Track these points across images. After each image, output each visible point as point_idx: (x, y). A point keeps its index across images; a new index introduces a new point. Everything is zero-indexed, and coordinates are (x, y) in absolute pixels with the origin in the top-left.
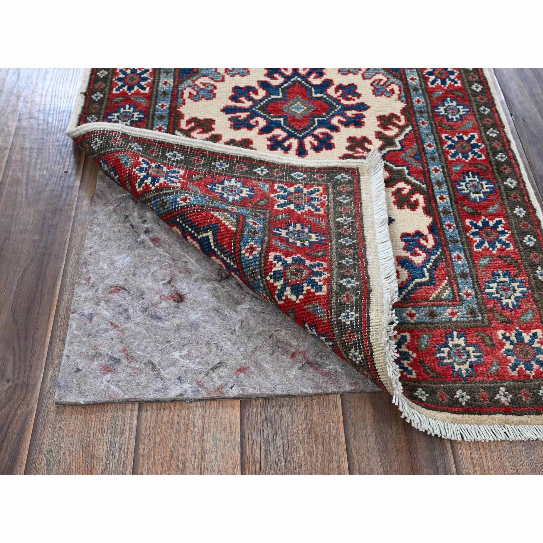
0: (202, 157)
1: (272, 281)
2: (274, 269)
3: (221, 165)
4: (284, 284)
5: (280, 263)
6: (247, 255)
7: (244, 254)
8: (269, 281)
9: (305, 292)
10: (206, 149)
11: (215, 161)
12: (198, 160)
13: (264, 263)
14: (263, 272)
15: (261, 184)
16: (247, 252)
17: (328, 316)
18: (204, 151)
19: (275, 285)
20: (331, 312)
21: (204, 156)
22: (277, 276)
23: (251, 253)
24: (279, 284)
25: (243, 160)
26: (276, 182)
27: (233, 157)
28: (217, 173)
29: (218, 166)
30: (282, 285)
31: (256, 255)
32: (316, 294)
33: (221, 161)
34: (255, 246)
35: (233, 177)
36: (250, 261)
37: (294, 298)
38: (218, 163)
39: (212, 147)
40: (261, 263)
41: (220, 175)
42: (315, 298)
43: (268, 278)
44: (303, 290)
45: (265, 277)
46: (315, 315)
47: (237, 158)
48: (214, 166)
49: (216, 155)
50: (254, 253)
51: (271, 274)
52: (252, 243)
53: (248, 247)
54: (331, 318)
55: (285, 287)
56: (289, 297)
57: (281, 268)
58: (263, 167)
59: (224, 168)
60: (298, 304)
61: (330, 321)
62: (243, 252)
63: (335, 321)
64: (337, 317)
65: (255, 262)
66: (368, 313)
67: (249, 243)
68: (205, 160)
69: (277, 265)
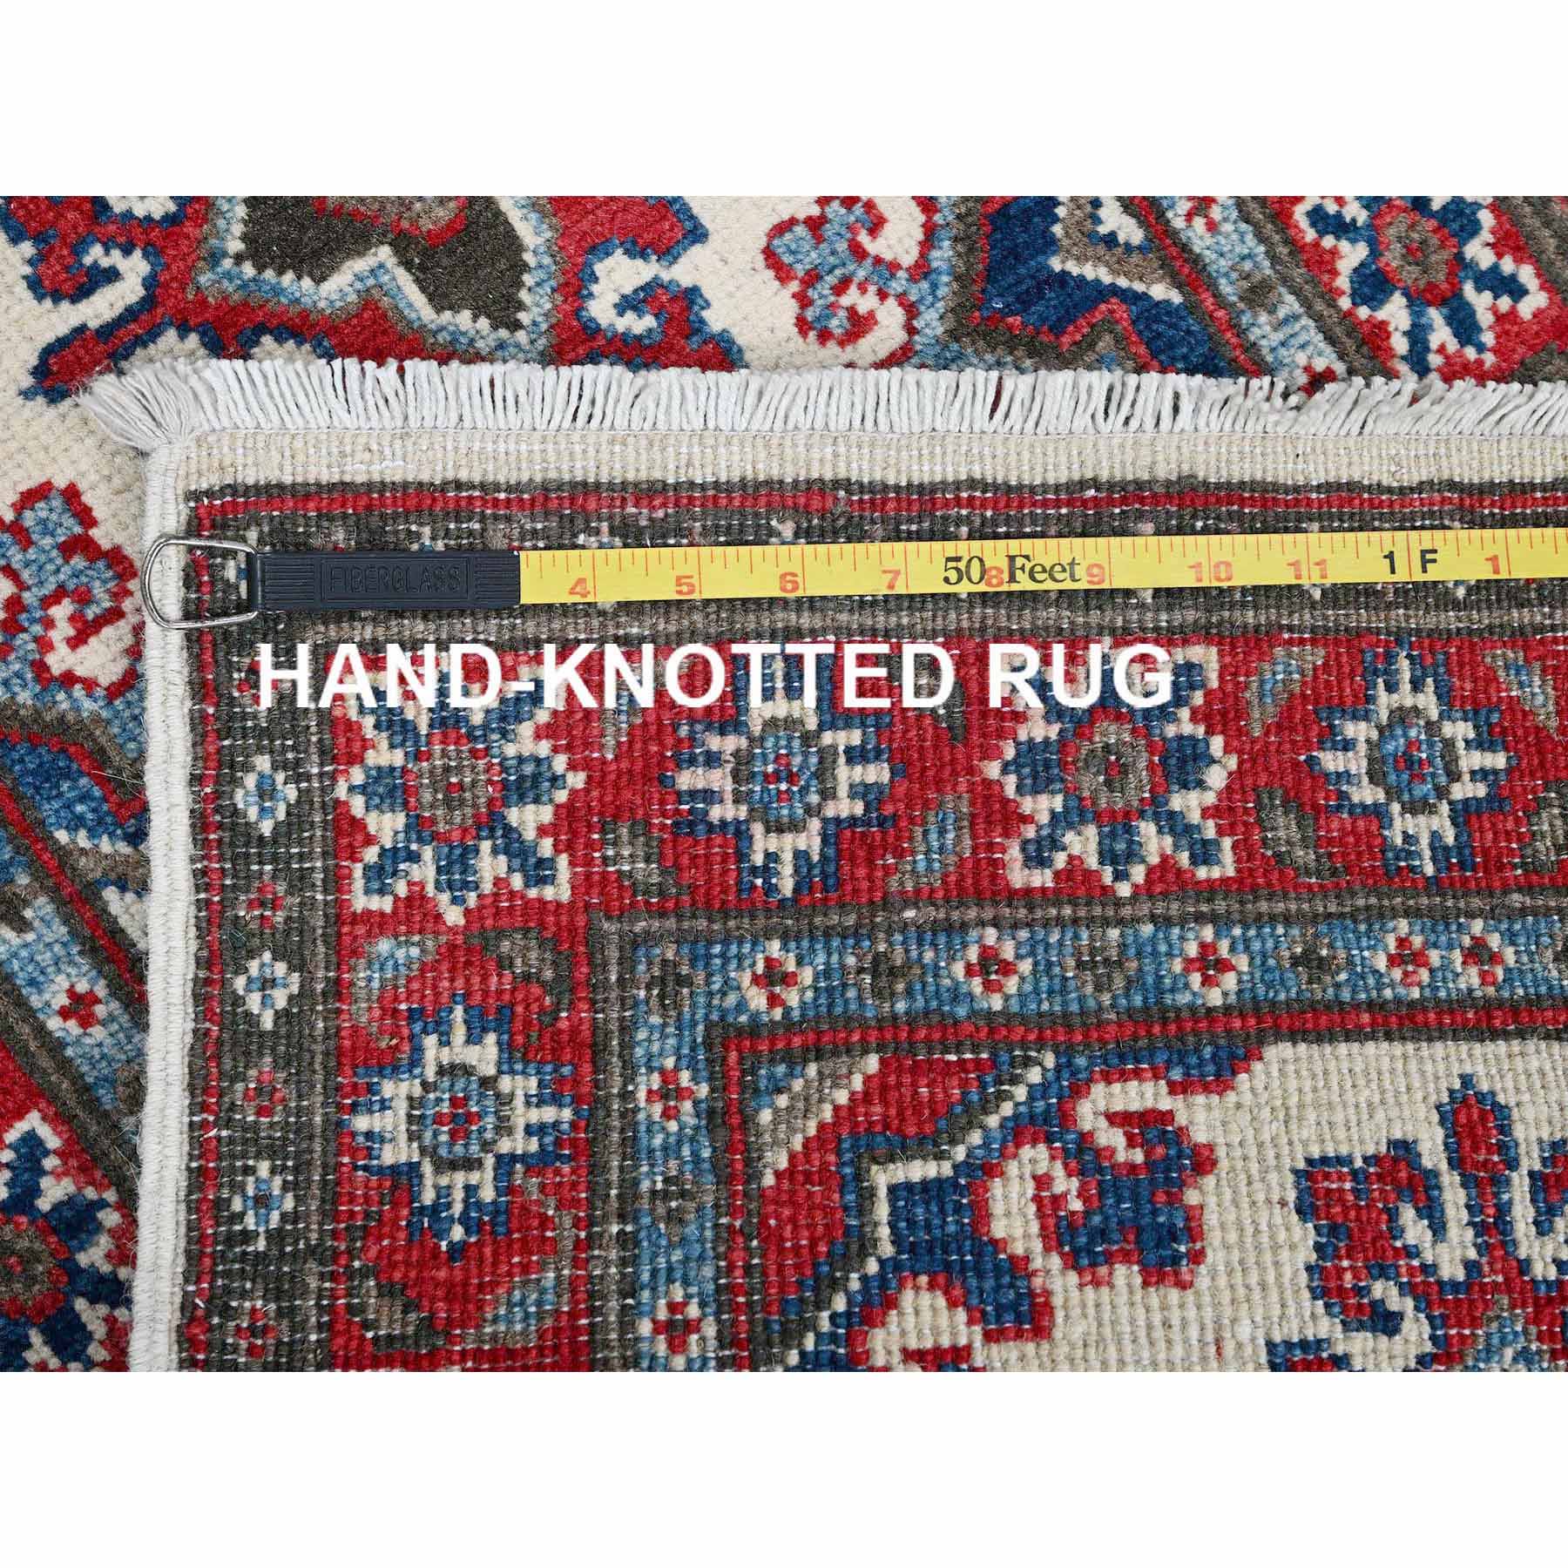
0: (227, 1312)
1: (1138, 873)
2: (1092, 862)
3: (262, 1201)
4: (1156, 818)
5: (1070, 837)
6: (1012, 985)
7: (1007, 998)
8: (1136, 886)
9: (1200, 731)
10: (178, 1300)
11: (247, 1237)
12: (252, 1331)
13: (1058, 904)
14: (1097, 911)
15: (365, 978)
16: (998, 987)
17: (1302, 642)
18: (187, 1306)
19: (1154, 860)
20: (1290, 629)
21: (220, 1304)
22: (1121, 846)
23: (1007, 969)
24: (1153, 841)
25: (206, 1091)
26: (340, 904)
27: (200, 1146)
28: (329, 1212)
29: (275, 1217)
30: (1160, 831)
31: (1019, 945)
32: (1214, 683)
33: (237, 1205)
34: (973, 954)
35: (337, 1130)
36: (1044, 968)
37: (1216, 778)
38: (250, 1222)
39: (165, 1273)
40: (1059, 921)
41: (333, 1196)
42: (1229, 688)
43: (1124, 890)
44: (1192, 738)
45: (1118, 903)
46: (1292, 695)
47: (204, 1125)
48: (276, 1237)
49: (202, 1238)
50: (1008, 952)
51: (1107, 876)
52: (959, 969)
53: (976, 985)
54: (1313, 629)
55: (1172, 815)
56: (1210, 798)
57: (1091, 831)
58: (240, 983)
59: (277, 1181)
60: (1240, 763)
61: (1318, 637)
62: (997, 1003)
63: (1326, 618)
64: (1313, 605)
65: (1048, 946)
66: (1307, 488)
67: (957, 984)
68: (244, 1295)
69: (1076, 851)
